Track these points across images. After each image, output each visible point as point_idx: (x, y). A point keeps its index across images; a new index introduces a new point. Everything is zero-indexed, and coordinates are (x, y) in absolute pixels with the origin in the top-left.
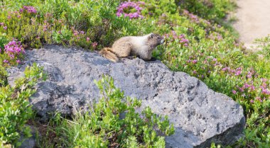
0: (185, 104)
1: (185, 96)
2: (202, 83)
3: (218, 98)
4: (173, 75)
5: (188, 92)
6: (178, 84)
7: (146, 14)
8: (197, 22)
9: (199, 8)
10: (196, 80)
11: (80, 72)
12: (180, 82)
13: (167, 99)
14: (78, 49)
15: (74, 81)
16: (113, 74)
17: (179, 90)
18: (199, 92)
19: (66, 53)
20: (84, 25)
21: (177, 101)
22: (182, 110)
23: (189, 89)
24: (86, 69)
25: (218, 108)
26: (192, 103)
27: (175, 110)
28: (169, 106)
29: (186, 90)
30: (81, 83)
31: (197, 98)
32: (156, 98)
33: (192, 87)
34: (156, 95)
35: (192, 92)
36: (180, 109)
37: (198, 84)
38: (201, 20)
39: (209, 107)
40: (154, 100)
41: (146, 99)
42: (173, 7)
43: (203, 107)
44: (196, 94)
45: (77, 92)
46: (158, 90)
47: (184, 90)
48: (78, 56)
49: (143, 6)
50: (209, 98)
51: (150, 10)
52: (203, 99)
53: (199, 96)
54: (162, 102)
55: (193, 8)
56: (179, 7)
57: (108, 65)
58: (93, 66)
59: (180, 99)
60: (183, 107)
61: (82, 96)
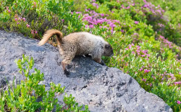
0: (112, 99)
1: (114, 90)
2: (134, 81)
3: (147, 98)
4: (106, 70)
5: (118, 88)
6: (110, 79)
9: (176, 37)
10: (128, 77)
11: (13, 55)
12: (112, 77)
13: (95, 92)
14: (18, 35)
15: (5, 63)
16: (46, 60)
17: (109, 84)
18: (129, 89)
19: (6, 37)
20: (31, 16)
21: (105, 94)
22: (108, 105)
23: (120, 84)
24: (20, 53)
25: (146, 108)
26: (119, 99)
27: (101, 104)
28: (96, 99)
29: (116, 86)
30: (10, 65)
31: (126, 95)
32: (84, 90)
33: (123, 84)
34: (85, 87)
35: (122, 88)
36: (107, 103)
37: (130, 82)
39: (137, 105)
40: (82, 91)
41: (74, 89)
42: (150, 32)
43: (131, 105)
44: (126, 91)
45: (4, 72)
46: (88, 83)
47: (114, 85)
48: (16, 41)
49: (118, 24)
50: (139, 96)
52: (133, 97)
53: (129, 93)
54: (89, 94)
55: (171, 36)
56: (156, 32)
57: (43, 52)
59: (108, 94)
60: (110, 101)
61: (7, 76)
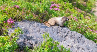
0: (76, 44)
1: (76, 41)
2: (83, 36)
3: (89, 42)
4: (72, 33)
5: (78, 39)
6: (74, 36)
7: (61, 9)
8: (81, 12)
9: (81, 7)
10: (81, 35)
11: (35, 31)
12: (75, 35)
13: (69, 42)
14: (35, 22)
15: (33, 34)
16: (48, 32)
17: (74, 38)
18: (82, 39)
19: (31, 23)
20: (38, 13)
21: (73, 42)
22: (75, 46)
23: (78, 38)
24: (38, 30)
25: (89, 46)
26: (79, 44)
27: (72, 46)
28: (70, 45)
29: (77, 39)
30: (36, 35)
31: (81, 42)
32: (65, 42)
33: (79, 38)
34: (65, 40)
35: (79, 39)
36: (74, 46)
37: (82, 36)
38: (82, 11)
39: (86, 45)
40: (64, 42)
41: (61, 42)
42: (71, 6)
43: (83, 45)
44: (81, 40)
45: (34, 39)
46: (66, 38)
47: (76, 39)
48: (35, 24)
49: (60, 5)
50: (86, 42)
51: (62, 7)
52: (84, 42)
53: (82, 41)
54: (67, 43)
55: (79, 7)
56: (74, 6)
57: (47, 28)
58: (41, 29)
59: (74, 42)
60: (76, 45)
61: (36, 40)
